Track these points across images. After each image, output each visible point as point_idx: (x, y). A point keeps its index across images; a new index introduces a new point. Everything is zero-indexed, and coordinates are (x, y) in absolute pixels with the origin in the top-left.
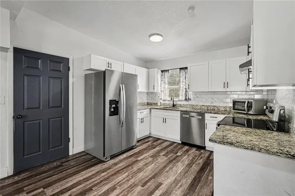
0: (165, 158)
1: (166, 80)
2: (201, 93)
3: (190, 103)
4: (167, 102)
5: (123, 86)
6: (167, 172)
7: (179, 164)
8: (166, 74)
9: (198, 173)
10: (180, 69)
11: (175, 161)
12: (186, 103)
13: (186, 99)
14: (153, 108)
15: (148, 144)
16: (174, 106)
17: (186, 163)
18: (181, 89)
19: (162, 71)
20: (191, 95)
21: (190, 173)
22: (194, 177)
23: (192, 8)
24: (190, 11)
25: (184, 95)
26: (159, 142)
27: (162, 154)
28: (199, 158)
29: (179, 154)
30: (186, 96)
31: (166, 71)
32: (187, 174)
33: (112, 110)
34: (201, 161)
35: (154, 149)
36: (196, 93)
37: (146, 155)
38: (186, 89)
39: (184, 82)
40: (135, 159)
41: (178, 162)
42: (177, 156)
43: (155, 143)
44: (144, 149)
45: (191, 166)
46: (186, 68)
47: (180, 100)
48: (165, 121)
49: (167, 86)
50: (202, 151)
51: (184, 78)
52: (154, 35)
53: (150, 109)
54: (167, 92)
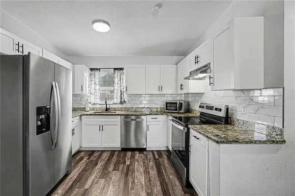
0: (118, 173)
1: (97, 80)
2: (135, 96)
3: (124, 106)
4: (98, 106)
5: (57, 83)
6: (132, 188)
7: (136, 173)
8: (97, 73)
9: (159, 176)
10: (115, 69)
11: (130, 173)
12: (120, 106)
13: (121, 103)
14: (84, 115)
15: (83, 161)
16: (107, 109)
17: (142, 170)
18: (115, 90)
19: (92, 69)
20: (126, 97)
21: (153, 179)
22: (159, 182)
23: (159, 5)
24: (157, 8)
25: (119, 98)
26: (96, 154)
27: (111, 169)
28: (148, 161)
29: (128, 163)
30: (121, 99)
31: (97, 69)
32: (152, 182)
33: (39, 123)
34: (152, 163)
35: (97, 167)
36: (130, 95)
37: (93, 177)
38: (121, 91)
39: (119, 83)
40: (82, 190)
41: (133, 172)
42: (128, 166)
43: (92, 158)
44: (85, 170)
45: (149, 172)
46: (122, 69)
47: (114, 103)
48: (101, 128)
49: (98, 87)
50: (145, 153)
51: (119, 79)
52: (99, 21)
53: (81, 116)
54: (98, 94)
